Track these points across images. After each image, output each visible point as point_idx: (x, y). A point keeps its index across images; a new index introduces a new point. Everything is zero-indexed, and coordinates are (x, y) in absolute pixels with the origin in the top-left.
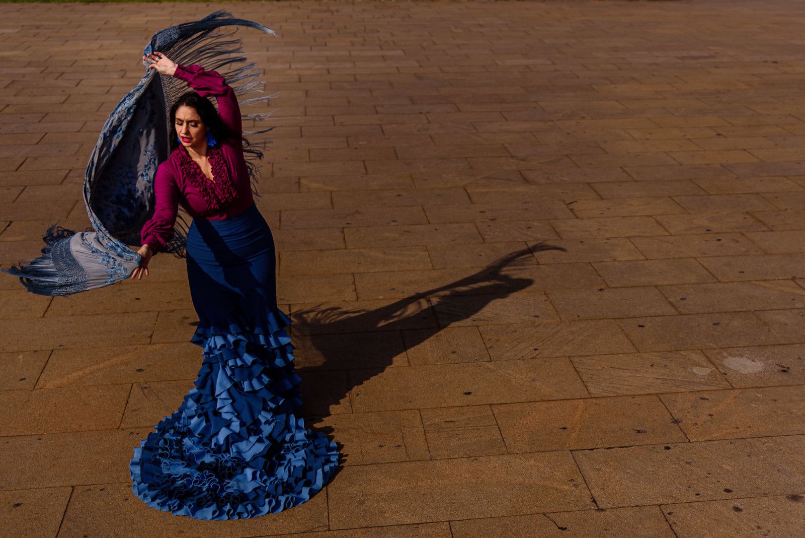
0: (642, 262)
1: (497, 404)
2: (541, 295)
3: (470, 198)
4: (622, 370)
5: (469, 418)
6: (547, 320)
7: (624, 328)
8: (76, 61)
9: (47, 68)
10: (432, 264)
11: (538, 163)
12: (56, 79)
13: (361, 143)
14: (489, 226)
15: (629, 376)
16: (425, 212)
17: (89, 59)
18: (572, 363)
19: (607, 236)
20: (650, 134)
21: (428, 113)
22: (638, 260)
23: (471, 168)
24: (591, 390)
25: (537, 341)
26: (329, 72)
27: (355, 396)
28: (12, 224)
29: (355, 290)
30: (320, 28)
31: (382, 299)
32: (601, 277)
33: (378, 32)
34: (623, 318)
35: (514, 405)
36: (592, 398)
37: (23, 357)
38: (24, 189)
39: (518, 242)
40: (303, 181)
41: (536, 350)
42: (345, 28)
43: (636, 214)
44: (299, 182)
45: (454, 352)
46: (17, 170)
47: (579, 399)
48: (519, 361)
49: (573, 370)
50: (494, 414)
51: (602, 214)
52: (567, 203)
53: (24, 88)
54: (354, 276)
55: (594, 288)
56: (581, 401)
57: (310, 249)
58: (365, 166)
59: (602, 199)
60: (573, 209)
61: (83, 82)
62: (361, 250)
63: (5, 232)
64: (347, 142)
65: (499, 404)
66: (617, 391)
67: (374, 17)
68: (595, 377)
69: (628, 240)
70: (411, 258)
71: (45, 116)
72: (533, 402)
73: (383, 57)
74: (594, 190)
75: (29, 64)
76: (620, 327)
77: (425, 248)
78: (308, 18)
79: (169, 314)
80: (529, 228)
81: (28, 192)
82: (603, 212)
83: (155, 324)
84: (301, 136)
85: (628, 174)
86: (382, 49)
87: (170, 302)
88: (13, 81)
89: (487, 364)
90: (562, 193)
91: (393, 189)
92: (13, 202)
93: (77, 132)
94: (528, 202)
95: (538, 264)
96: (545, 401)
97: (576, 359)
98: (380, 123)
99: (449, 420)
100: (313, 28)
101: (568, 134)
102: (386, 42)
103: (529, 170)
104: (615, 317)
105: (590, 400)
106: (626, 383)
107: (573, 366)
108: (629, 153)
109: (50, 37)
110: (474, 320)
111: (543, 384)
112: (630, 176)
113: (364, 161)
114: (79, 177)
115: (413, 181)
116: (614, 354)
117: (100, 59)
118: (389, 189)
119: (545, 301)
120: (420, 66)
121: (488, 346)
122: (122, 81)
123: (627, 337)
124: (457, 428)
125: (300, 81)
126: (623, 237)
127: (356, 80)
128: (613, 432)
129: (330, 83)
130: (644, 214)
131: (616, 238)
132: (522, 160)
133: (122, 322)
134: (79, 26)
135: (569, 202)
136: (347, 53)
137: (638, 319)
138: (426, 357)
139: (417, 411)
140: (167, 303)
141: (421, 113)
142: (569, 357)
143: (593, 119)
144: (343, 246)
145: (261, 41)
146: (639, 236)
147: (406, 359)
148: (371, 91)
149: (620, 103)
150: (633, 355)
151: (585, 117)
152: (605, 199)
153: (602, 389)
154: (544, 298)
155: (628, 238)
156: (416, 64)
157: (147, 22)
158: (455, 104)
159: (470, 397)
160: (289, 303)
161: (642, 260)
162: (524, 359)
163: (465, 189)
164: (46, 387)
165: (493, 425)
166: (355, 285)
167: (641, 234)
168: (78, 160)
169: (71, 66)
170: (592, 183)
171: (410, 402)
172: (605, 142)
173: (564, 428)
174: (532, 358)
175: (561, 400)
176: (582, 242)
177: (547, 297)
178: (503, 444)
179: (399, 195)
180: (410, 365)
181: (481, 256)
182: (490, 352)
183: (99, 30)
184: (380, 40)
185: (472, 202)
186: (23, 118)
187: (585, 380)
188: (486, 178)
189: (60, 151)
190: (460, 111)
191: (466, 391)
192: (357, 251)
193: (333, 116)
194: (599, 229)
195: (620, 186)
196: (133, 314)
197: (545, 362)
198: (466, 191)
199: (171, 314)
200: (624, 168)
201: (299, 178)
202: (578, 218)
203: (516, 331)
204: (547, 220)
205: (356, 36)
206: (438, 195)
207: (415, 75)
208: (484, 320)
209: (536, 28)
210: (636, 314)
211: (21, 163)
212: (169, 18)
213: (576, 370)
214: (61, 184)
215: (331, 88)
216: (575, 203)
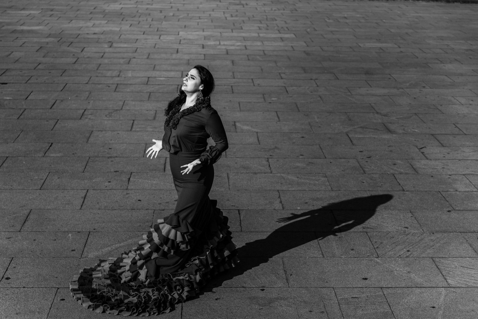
0: (475, 193)
1: (385, 287)
2: (408, 212)
3: (351, 141)
4: (469, 269)
5: (367, 296)
6: (414, 230)
7: (467, 240)
8: (79, 34)
9: (61, 38)
10: (330, 186)
11: (397, 118)
12: (68, 46)
13: (273, 99)
14: (367, 162)
15: (475, 274)
16: (322, 150)
17: (88, 34)
18: (434, 262)
19: (449, 173)
20: (472, 100)
21: (317, 79)
22: (473, 191)
23: (350, 120)
24: (449, 281)
25: (409, 245)
26: (246, 48)
27: (289, 276)
28: (52, 145)
29: (281, 202)
30: (236, 16)
31: (299, 210)
32: (448, 202)
33: (276, 20)
34: (466, 232)
35: (397, 289)
36: (451, 287)
37: (72, 236)
38: (57, 122)
39: (388, 174)
40: (237, 124)
41: (408, 251)
42: (254, 17)
43: (468, 159)
44: (235, 125)
45: (352, 250)
46: (51, 108)
47: (441, 287)
48: (397, 259)
49: (436, 267)
50: (384, 295)
51: (444, 157)
52: (419, 148)
53: (48, 52)
54: (279, 192)
55: (444, 210)
56: (443, 289)
57: (247, 172)
58: (277, 115)
59: (443, 146)
60: (424, 153)
61: (85, 49)
62: (282, 175)
63: (49, 150)
64: (264, 98)
65: (387, 288)
66: (467, 283)
67: (272, 10)
68: (451, 273)
69: (464, 177)
70: (316, 182)
71: (64, 72)
72: (410, 287)
73: (281, 38)
74: (437, 139)
75: (49, 36)
76: (465, 239)
77: (325, 176)
78: (228, 9)
79: (161, 212)
80: (395, 164)
81: (60, 123)
82: (445, 156)
83: (153, 218)
84: (233, 93)
85: (459, 129)
86: (280, 33)
87: (161, 204)
88: (41, 47)
89: (376, 259)
90: (415, 140)
91: (298, 133)
92: (52, 130)
93: (86, 83)
94: (392, 146)
95: (404, 190)
96: (418, 287)
97: (437, 260)
98: (284, 85)
99: (355, 296)
100: (232, 16)
101: (415, 98)
102: (282, 28)
103: (390, 123)
104: (461, 231)
105: (449, 289)
106: (473, 278)
107: (435, 264)
108: (458, 114)
109: (60, 17)
110: (364, 228)
111: (416, 275)
112: (461, 131)
113: (276, 112)
114: (91, 114)
115: (311, 127)
116: (462, 257)
117: (94, 34)
118: (296, 133)
119: (411, 217)
120: (308, 46)
121: (375, 247)
122: (111, 50)
123: (471, 245)
124: (361, 302)
125: (227, 54)
126: (460, 174)
127: (265, 54)
128: (468, 312)
129: (248, 56)
130: (474, 159)
131: (456, 174)
132: (384, 116)
133: (131, 215)
134: (78, 10)
135: (421, 147)
136: (256, 35)
137: (477, 233)
138: (334, 252)
139: (332, 289)
140: (159, 204)
141: (311, 79)
142: (432, 258)
143: (431, 88)
144: (269, 171)
145: (198, 24)
146: (472, 174)
147: (321, 252)
148: (276, 62)
149: (449, 77)
150: (476, 259)
151: (425, 87)
152: (445, 146)
153: (457, 281)
154: (410, 215)
155: (464, 175)
156: (305, 44)
157: (122, 8)
158: (334, 74)
159: (367, 281)
160: (238, 208)
161: (475, 191)
162: (401, 257)
163: (347, 135)
164: (89, 257)
165: (384, 302)
166: (280, 199)
167: (473, 173)
168: (89, 103)
169: (76, 38)
170: (434, 134)
171: (327, 282)
172: (441, 105)
173: (434, 307)
174: (407, 257)
175: (429, 287)
176: (432, 176)
177: (413, 214)
178: (393, 315)
179: (303, 137)
180: (324, 257)
181: (363, 182)
182: (377, 251)
183: (91, 13)
184: (278, 26)
185: (353, 144)
186: (50, 73)
187: (444, 275)
188: (361, 127)
189: (77, 96)
190: (338, 79)
191: (363, 277)
192: (279, 175)
193: (252, 79)
194: (443, 168)
195: (455, 137)
196: (138, 211)
197: (416, 260)
198: (348, 136)
199: (162, 212)
200: (456, 125)
201: (235, 122)
202: (428, 159)
203: (393, 237)
204: (407, 159)
205: (261, 23)
206: (329, 138)
207: (305, 52)
208: (371, 228)
209: (384, 21)
210: (475, 230)
211: (53, 104)
212: (136, 6)
213: (437, 267)
214: (80, 119)
215: (249, 60)
216: (425, 148)
